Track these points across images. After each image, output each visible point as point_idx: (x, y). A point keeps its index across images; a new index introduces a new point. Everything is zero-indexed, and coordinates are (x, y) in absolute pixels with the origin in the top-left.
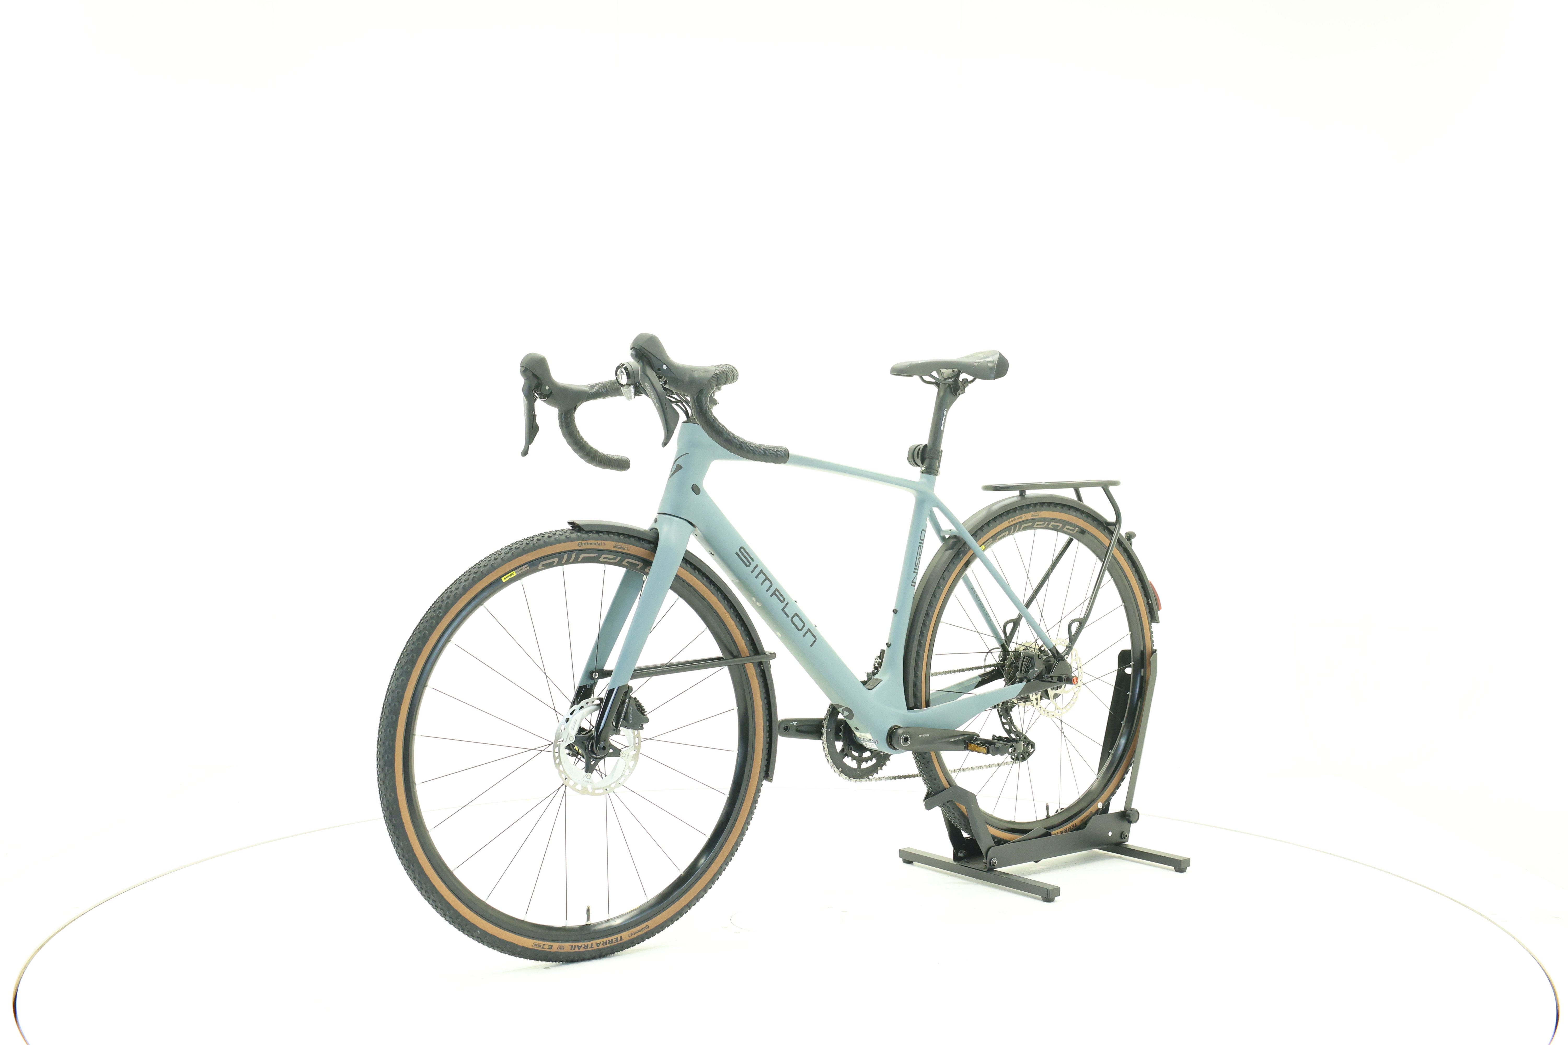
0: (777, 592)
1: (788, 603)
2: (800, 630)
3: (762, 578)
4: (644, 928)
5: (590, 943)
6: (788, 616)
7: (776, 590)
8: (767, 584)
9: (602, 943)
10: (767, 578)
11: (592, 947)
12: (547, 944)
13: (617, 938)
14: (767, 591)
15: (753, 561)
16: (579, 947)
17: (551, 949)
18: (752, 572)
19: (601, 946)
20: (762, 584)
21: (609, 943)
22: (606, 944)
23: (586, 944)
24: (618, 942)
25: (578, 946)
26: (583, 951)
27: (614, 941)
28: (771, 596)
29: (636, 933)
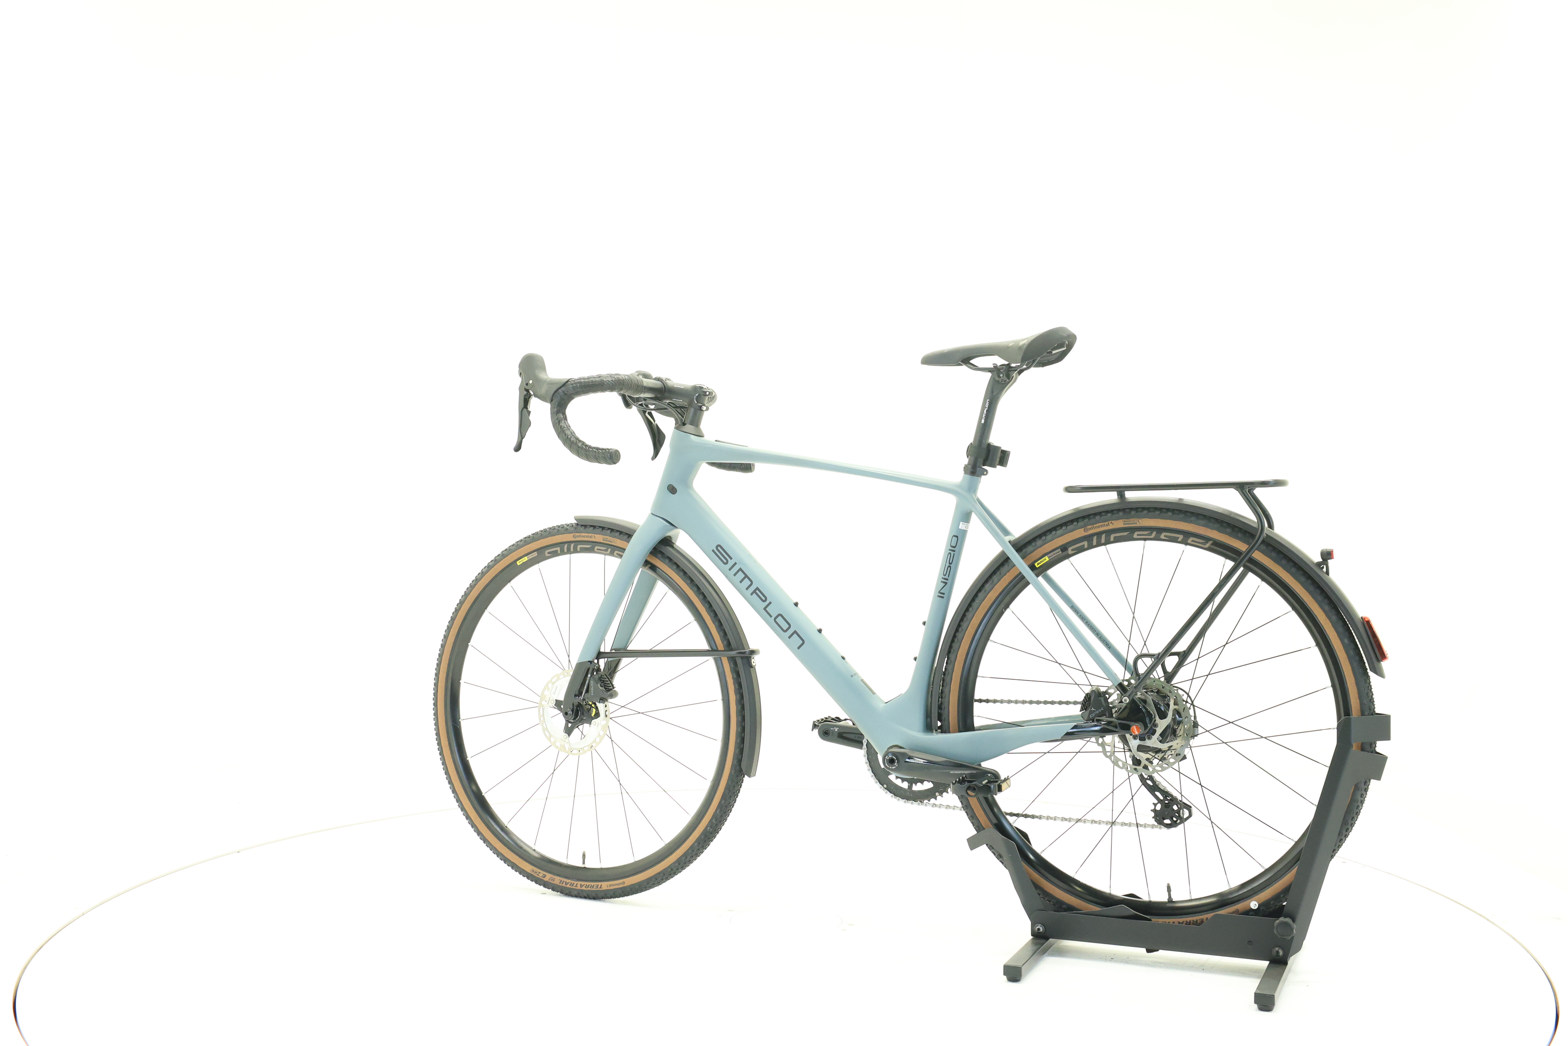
0: (757, 591)
1: (770, 603)
2: (785, 631)
3: (741, 575)
4: (621, 884)
5: (576, 883)
6: (771, 616)
7: (757, 589)
8: (747, 582)
9: (585, 885)
10: (746, 576)
11: (576, 886)
12: (542, 873)
13: (598, 885)
14: (747, 589)
15: (731, 558)
16: (566, 884)
17: (544, 878)
18: (730, 569)
19: (584, 888)
20: (741, 582)
21: (590, 888)
22: (588, 888)
23: (573, 882)
24: (598, 889)
25: (566, 882)
26: (569, 888)
27: (594, 887)
28: (752, 594)
29: (614, 885)
